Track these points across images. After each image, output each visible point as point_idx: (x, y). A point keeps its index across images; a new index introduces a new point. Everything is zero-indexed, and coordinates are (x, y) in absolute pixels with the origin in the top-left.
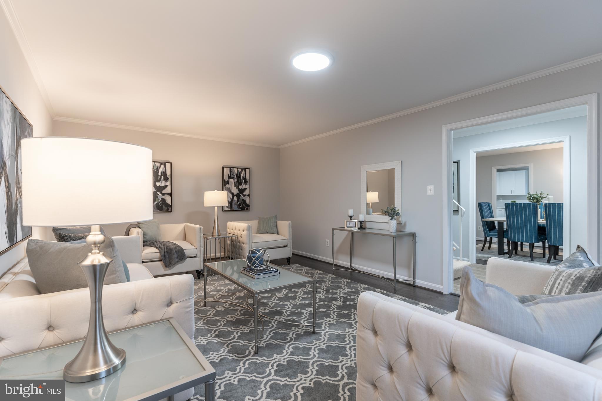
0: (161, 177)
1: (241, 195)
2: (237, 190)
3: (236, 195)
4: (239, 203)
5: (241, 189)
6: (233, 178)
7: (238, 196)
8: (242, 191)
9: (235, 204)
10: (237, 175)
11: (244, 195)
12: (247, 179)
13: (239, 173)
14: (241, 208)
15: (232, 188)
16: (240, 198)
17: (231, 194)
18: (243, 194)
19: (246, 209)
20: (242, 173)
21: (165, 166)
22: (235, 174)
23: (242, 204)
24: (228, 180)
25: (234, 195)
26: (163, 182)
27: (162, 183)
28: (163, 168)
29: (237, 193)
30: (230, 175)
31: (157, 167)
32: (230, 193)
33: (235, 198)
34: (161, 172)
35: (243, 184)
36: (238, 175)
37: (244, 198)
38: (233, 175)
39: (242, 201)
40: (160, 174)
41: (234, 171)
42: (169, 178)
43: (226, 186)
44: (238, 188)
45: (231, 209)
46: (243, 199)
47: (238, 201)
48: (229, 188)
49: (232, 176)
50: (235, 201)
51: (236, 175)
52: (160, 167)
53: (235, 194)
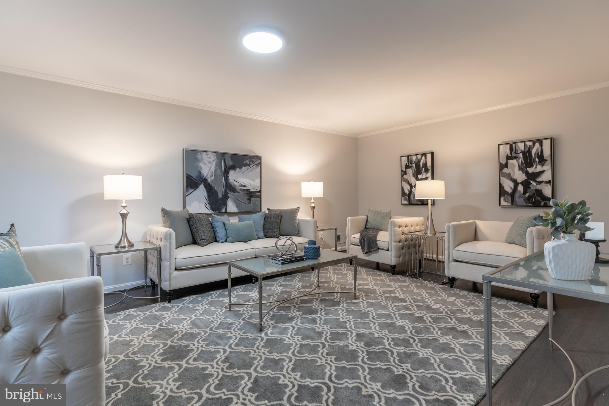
0: (422, 169)
1: (532, 182)
2: (524, 174)
3: (522, 183)
4: (527, 195)
5: (532, 173)
6: (516, 158)
7: (526, 184)
8: (534, 176)
9: (520, 197)
10: (524, 153)
11: (540, 183)
12: (545, 156)
13: (527, 149)
14: (532, 203)
15: (514, 173)
16: (530, 188)
17: (513, 182)
18: (535, 181)
19: (542, 204)
20: (533, 148)
21: (426, 158)
22: (519, 152)
23: (535, 198)
24: (507, 162)
25: (518, 184)
26: (424, 173)
27: (423, 175)
28: (424, 160)
29: (523, 180)
30: (509, 155)
31: (419, 159)
32: (510, 180)
33: (520, 188)
34: (422, 164)
35: (537, 165)
36: (527, 153)
37: (539, 187)
38: (515, 153)
39: (535, 192)
40: (421, 166)
41: (519, 147)
42: (429, 169)
43: (503, 171)
44: (527, 173)
45: (512, 203)
46: (535, 189)
47: (525, 192)
48: (509, 174)
49: (514, 155)
50: (520, 191)
51: (522, 152)
52: (421, 159)
53: (519, 181)
